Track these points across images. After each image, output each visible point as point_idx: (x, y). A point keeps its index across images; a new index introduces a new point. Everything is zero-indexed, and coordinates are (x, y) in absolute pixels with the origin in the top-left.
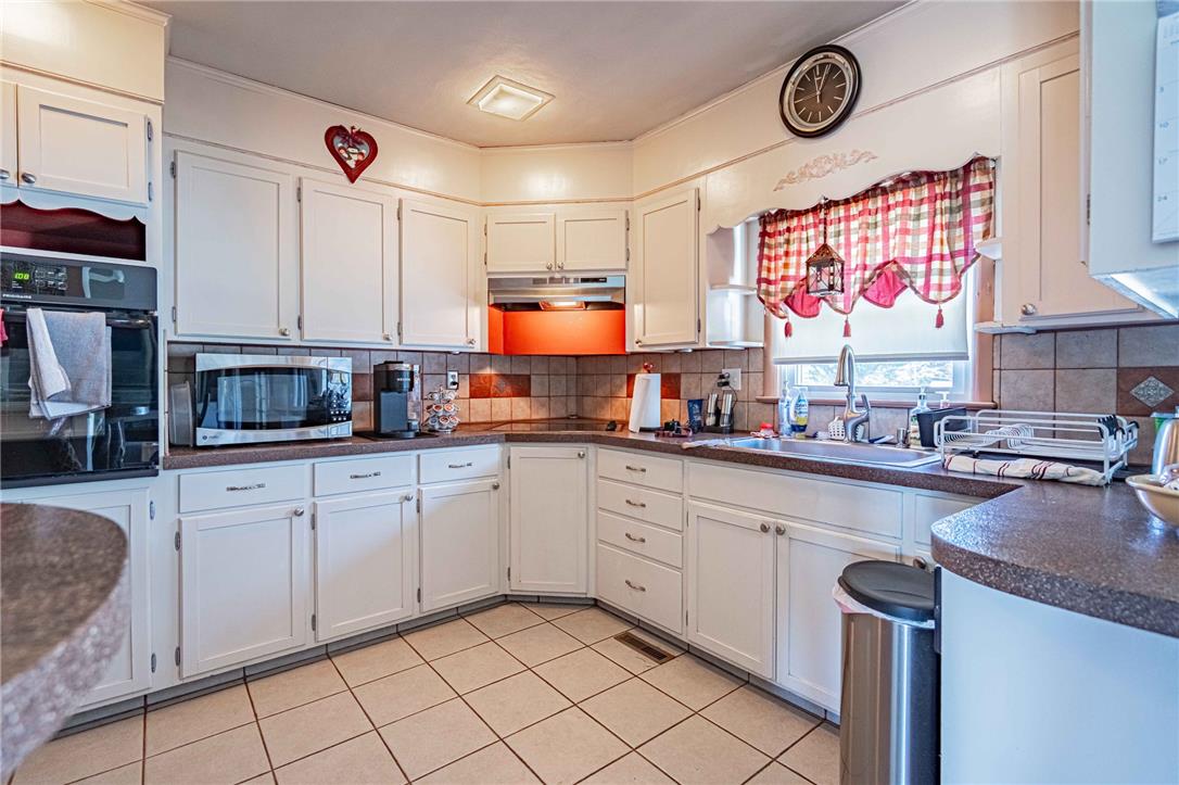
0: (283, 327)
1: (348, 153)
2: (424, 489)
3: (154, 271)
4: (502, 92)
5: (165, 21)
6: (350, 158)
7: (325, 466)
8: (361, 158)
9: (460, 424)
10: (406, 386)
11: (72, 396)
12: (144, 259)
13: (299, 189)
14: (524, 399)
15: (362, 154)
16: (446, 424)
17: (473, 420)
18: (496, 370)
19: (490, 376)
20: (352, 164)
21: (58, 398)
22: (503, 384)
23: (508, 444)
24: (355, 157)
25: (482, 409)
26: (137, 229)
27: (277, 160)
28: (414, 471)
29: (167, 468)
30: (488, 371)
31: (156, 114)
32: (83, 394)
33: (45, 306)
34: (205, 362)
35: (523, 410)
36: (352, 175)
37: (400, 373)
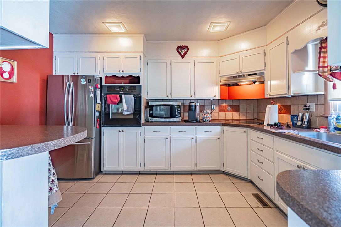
0: (167, 95)
1: (182, 51)
2: (197, 136)
3: (141, 86)
4: (214, 26)
5: (143, 35)
6: (182, 53)
7: (173, 128)
8: (185, 52)
9: (212, 120)
10: (194, 109)
11: (127, 110)
12: (139, 83)
13: (171, 63)
14: (237, 113)
15: (185, 51)
16: (207, 119)
17: (220, 119)
18: (227, 104)
19: (225, 106)
20: (183, 54)
21: (126, 111)
22: (229, 108)
23: (223, 126)
24: (183, 52)
25: (222, 116)
26: (138, 78)
27: (167, 57)
28: (195, 131)
29: (143, 125)
30: (224, 104)
31: (141, 54)
32: (129, 110)
33: (125, 94)
34: (151, 104)
35: (237, 116)
36: (183, 57)
37: (192, 106)
